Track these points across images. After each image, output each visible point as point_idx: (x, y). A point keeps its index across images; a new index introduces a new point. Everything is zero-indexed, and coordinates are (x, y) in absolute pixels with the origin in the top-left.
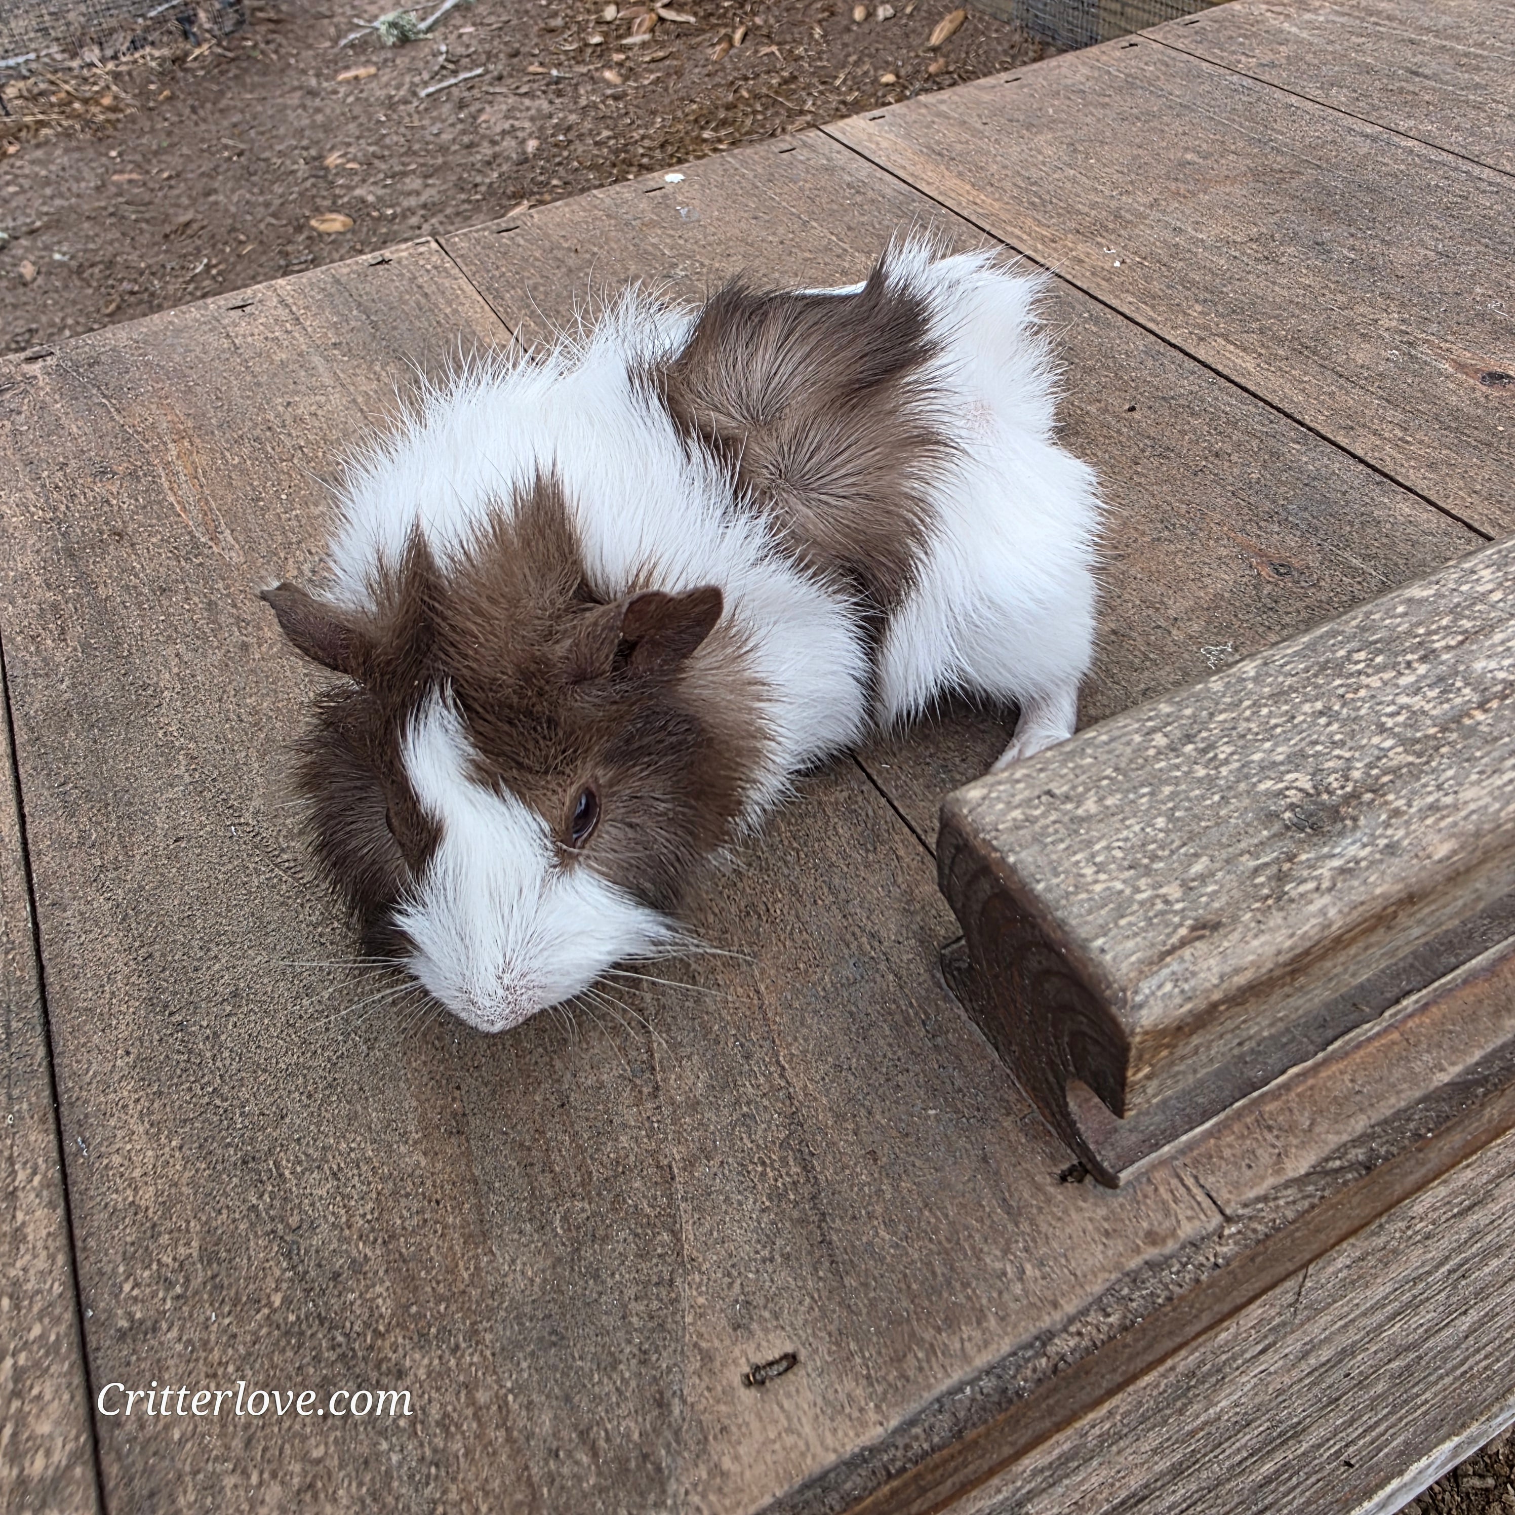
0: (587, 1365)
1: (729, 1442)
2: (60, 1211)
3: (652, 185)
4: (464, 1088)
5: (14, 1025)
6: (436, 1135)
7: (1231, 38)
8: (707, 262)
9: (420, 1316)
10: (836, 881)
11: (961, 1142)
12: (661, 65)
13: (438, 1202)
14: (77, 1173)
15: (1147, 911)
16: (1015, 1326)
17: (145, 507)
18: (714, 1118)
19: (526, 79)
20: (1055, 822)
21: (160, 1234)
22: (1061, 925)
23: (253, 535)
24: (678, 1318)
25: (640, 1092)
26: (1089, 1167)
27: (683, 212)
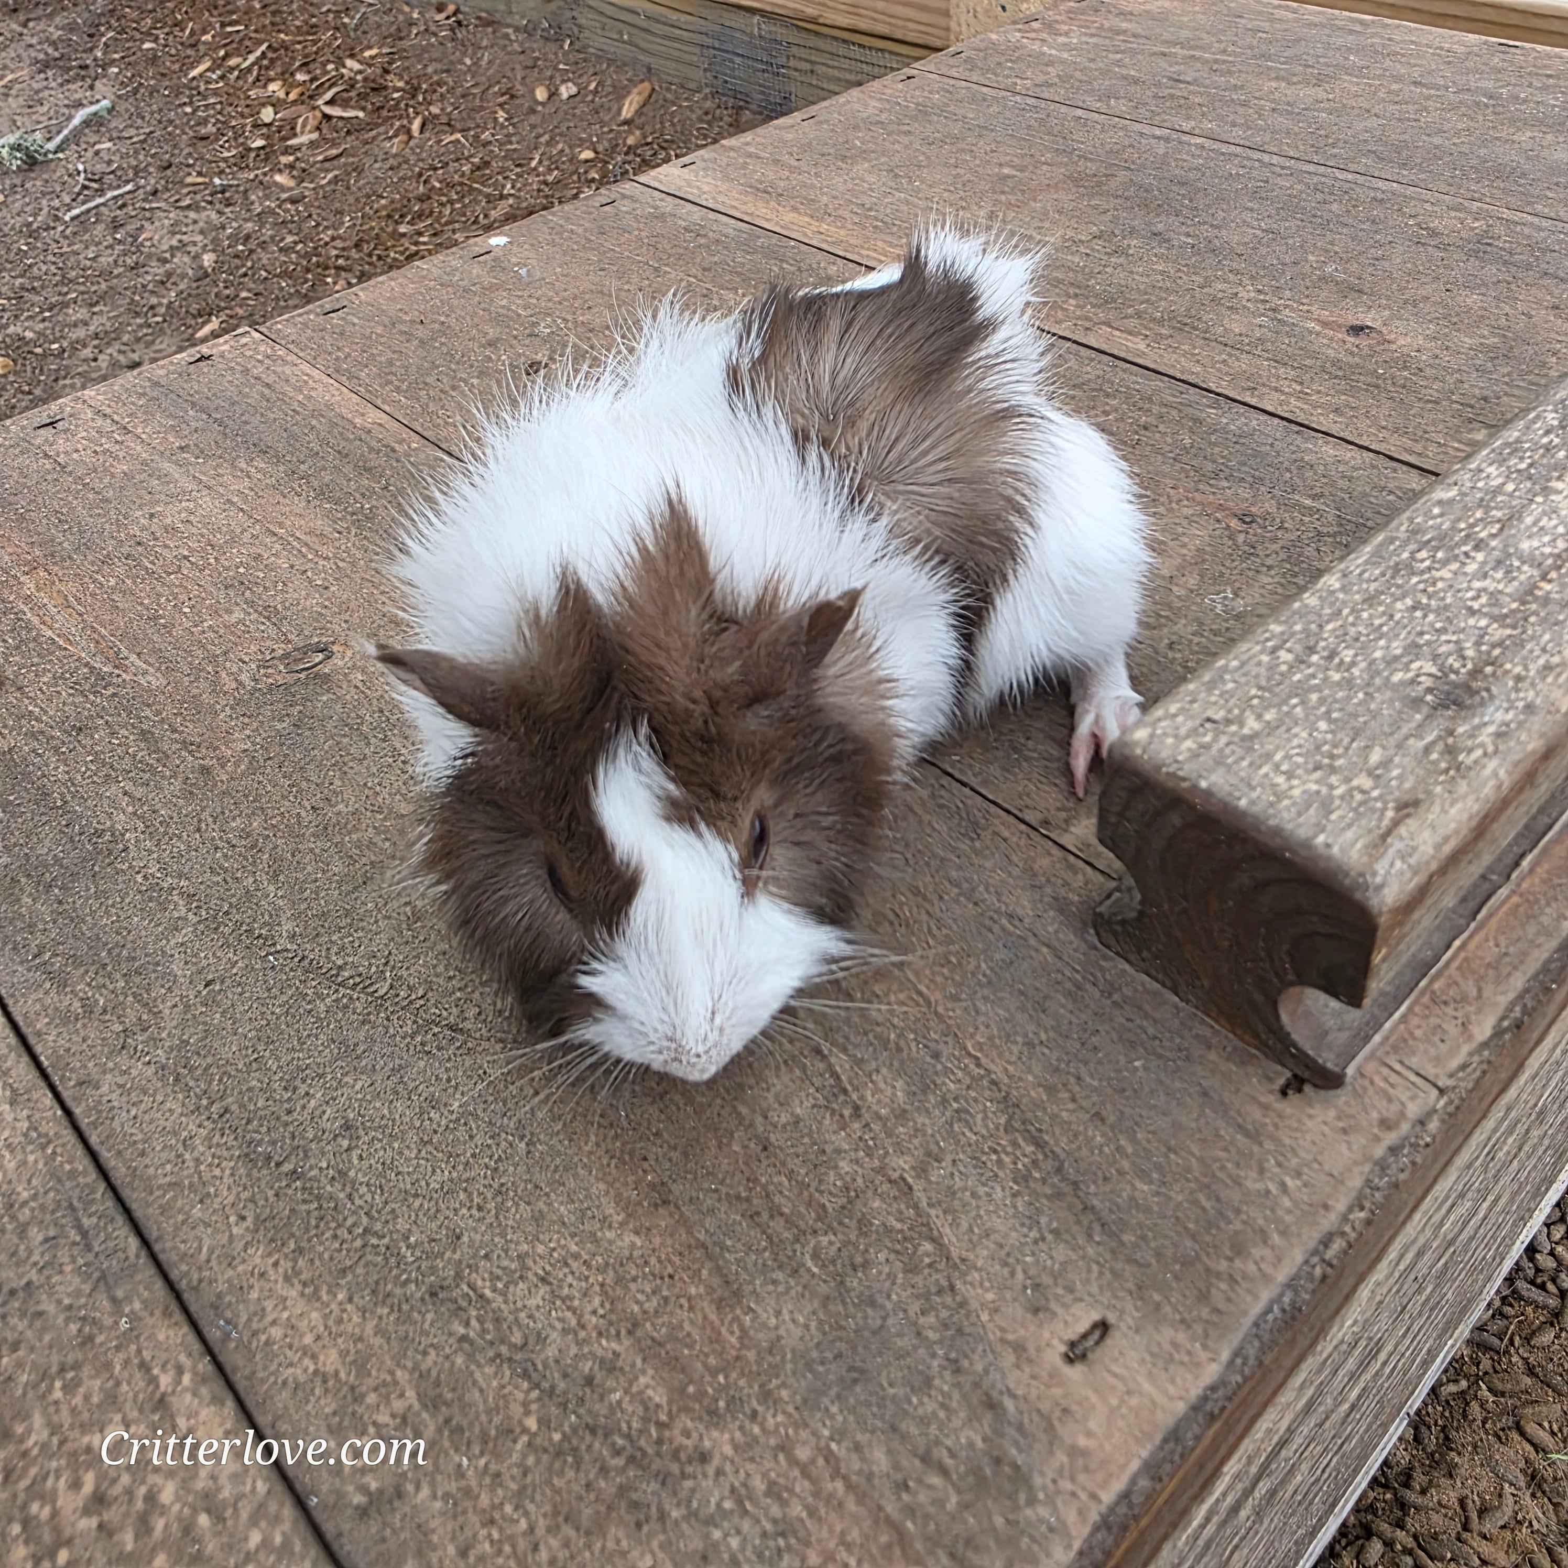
0: (900, 1391)
1: (1077, 1421)
2: (230, 1404)
3: (478, 250)
4: (651, 1157)
5: (86, 1222)
6: (640, 1211)
7: (999, 64)
8: (570, 317)
9: (700, 1395)
10: (954, 874)
11: (1178, 1085)
12: (335, 162)
13: (671, 1277)
14: (232, 1357)
15: (1350, 803)
16: (1299, 1235)
17: (17, 648)
18: (927, 1121)
19: (185, 191)
20: (1228, 744)
21: (363, 1396)
22: (1277, 832)
23: (167, 654)
24: (973, 1319)
25: (842, 1116)
26: (1306, 1075)
27: (523, 272)
